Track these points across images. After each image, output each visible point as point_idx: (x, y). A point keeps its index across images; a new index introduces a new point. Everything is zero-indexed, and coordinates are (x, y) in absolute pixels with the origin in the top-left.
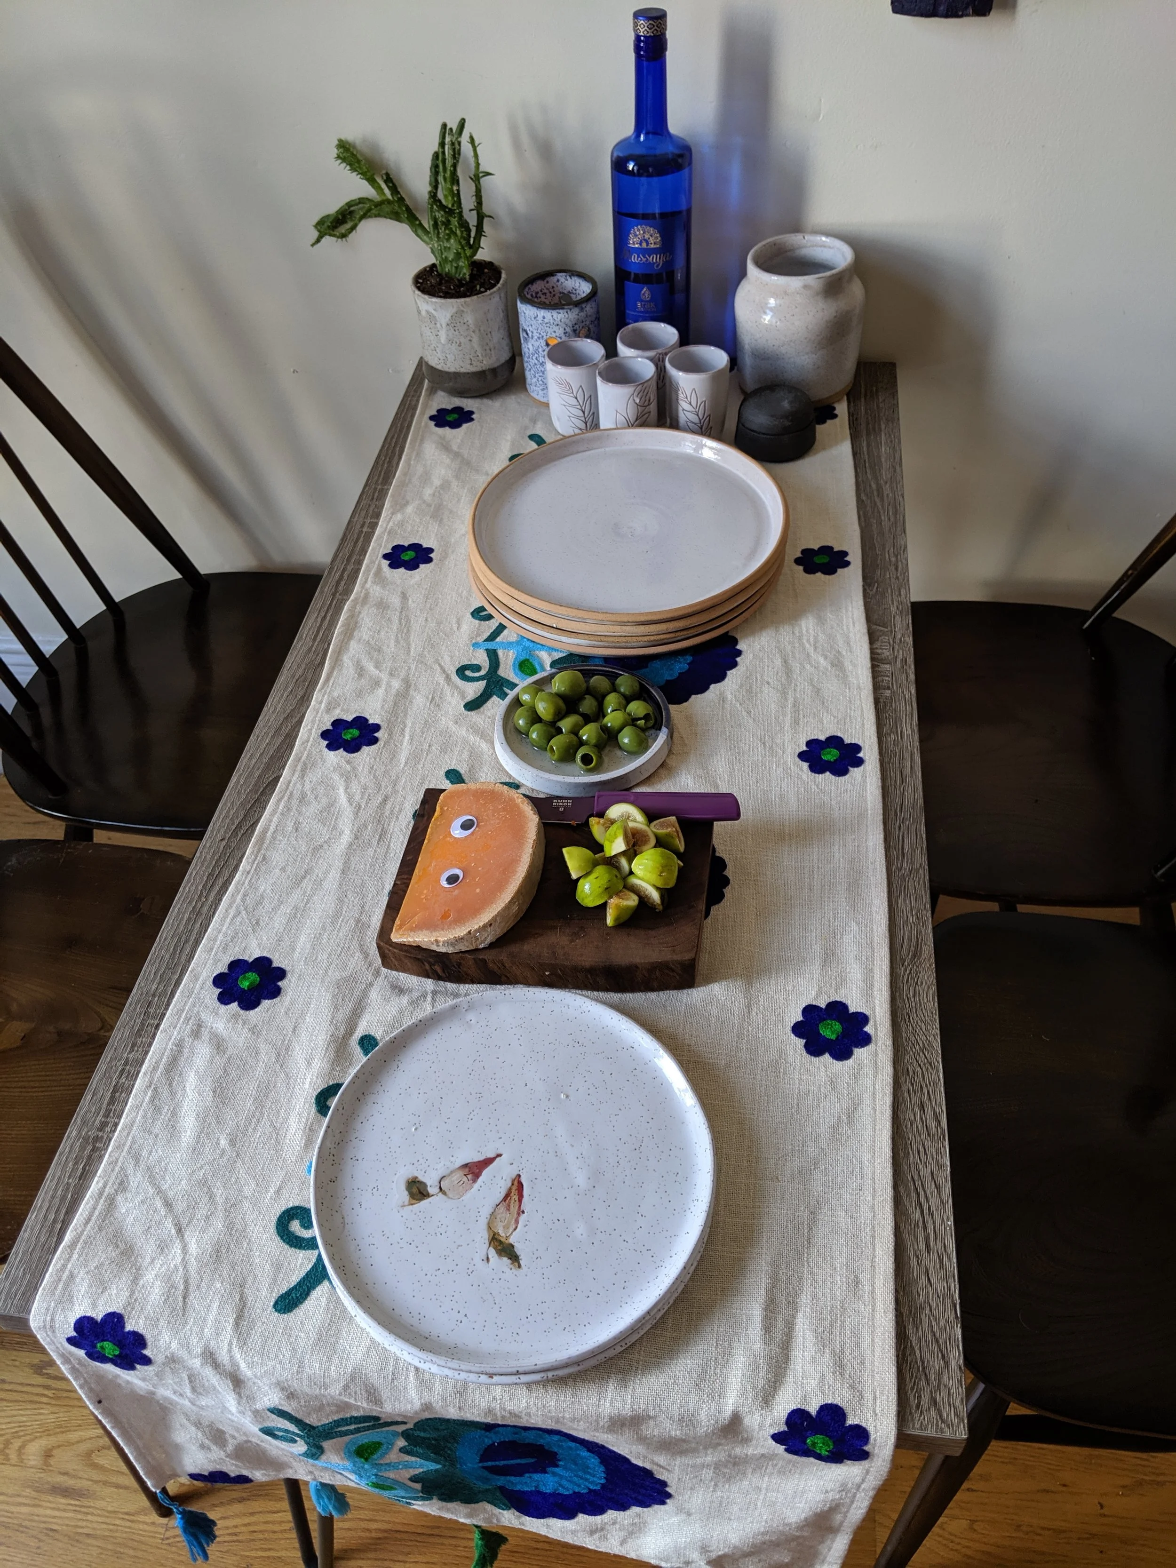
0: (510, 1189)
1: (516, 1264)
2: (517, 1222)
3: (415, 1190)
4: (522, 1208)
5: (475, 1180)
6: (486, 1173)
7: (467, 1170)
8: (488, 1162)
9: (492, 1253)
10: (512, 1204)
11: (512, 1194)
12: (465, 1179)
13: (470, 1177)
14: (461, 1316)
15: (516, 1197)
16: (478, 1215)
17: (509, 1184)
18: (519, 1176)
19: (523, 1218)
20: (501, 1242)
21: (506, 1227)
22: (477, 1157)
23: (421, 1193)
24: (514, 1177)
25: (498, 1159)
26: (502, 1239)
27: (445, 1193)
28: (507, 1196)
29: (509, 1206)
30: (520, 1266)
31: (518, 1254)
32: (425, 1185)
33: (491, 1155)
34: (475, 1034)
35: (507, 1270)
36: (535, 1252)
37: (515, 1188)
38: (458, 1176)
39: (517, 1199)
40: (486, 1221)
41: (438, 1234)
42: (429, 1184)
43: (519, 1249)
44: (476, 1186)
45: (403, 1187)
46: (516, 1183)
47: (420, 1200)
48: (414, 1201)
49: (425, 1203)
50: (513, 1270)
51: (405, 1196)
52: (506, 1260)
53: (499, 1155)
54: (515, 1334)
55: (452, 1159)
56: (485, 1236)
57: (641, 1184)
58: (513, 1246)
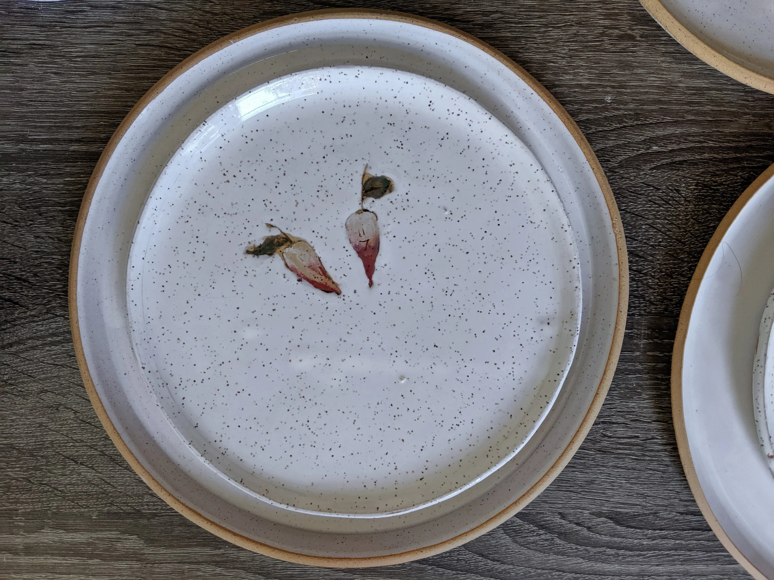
0: (330, 278)
1: (252, 250)
2: (292, 270)
3: (378, 184)
4: (305, 282)
5: (356, 247)
6: (358, 264)
7: (372, 245)
8: (370, 270)
9: (275, 233)
10: (314, 273)
11: (323, 277)
12: (364, 238)
13: (364, 245)
14: (229, 177)
15: (318, 280)
16: (319, 236)
17: (335, 280)
18: (338, 293)
19: (293, 278)
20: (280, 245)
21: (293, 257)
22: (379, 262)
23: (372, 189)
24: (341, 288)
25: (368, 281)
26: (282, 248)
27: (358, 212)
28: (324, 273)
29: (313, 269)
30: (248, 252)
31: (261, 256)
32: (378, 197)
33: (375, 277)
34: (528, 321)
35: (251, 239)
36: (254, 273)
37: (329, 284)
38: (369, 235)
39: (316, 280)
40: (309, 241)
41: (319, 189)
42: (377, 201)
43: (265, 261)
44: (350, 248)
45: (388, 175)
46: (333, 286)
47: (364, 186)
48: (366, 178)
49: (358, 189)
50: (247, 245)
51: (375, 172)
52: (259, 241)
53: (371, 284)
54: (188, 219)
55: (391, 236)
56: (294, 234)
57: (270, 408)
58: (270, 255)
